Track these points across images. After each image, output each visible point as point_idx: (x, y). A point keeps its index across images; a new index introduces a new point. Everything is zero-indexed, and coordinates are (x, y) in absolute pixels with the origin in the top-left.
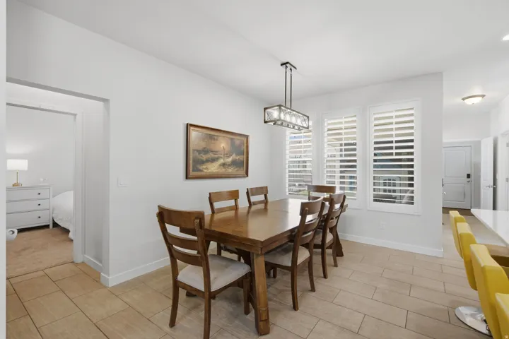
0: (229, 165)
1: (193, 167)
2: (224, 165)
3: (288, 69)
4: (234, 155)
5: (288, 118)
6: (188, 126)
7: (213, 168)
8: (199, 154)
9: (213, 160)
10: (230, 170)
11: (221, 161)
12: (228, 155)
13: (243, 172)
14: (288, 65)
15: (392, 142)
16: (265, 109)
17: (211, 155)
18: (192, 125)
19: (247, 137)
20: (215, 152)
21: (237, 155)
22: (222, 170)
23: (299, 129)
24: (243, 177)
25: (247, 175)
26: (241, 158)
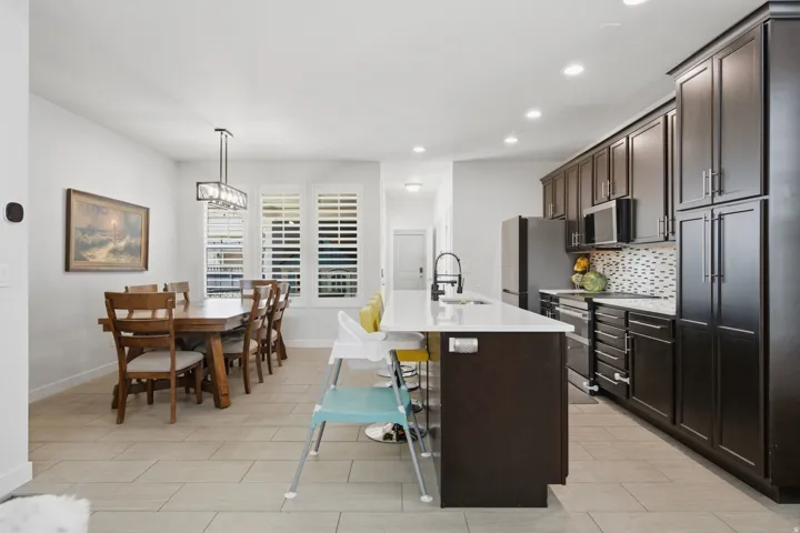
0: (122, 252)
1: (76, 253)
2: (114, 252)
3: (224, 136)
4: (128, 238)
5: (224, 196)
6: (69, 193)
7: (101, 255)
8: (84, 233)
9: (102, 244)
10: (124, 260)
11: (111, 246)
12: (120, 237)
13: (142, 263)
14: (224, 133)
15: (336, 222)
16: (198, 184)
17: (98, 237)
18: (75, 191)
19: (148, 209)
20: (104, 232)
21: (132, 236)
22: (113, 259)
23: (235, 209)
24: (142, 271)
25: (147, 268)
26: (138, 241)
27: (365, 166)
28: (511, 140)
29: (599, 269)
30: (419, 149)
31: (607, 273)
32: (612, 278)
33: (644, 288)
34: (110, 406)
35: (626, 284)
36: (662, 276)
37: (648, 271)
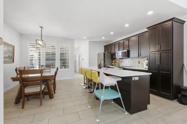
10: (7, 60)
13: (12, 61)
14: (42, 28)
22: (5, 60)
24: (12, 63)
25: (14, 62)
26: (11, 55)
27: (70, 40)
28: (103, 38)
29: (117, 62)
30: (85, 38)
31: (119, 63)
32: (120, 64)
33: (128, 65)
34: (14, 103)
35: (124, 65)
36: (133, 63)
37: (130, 62)
